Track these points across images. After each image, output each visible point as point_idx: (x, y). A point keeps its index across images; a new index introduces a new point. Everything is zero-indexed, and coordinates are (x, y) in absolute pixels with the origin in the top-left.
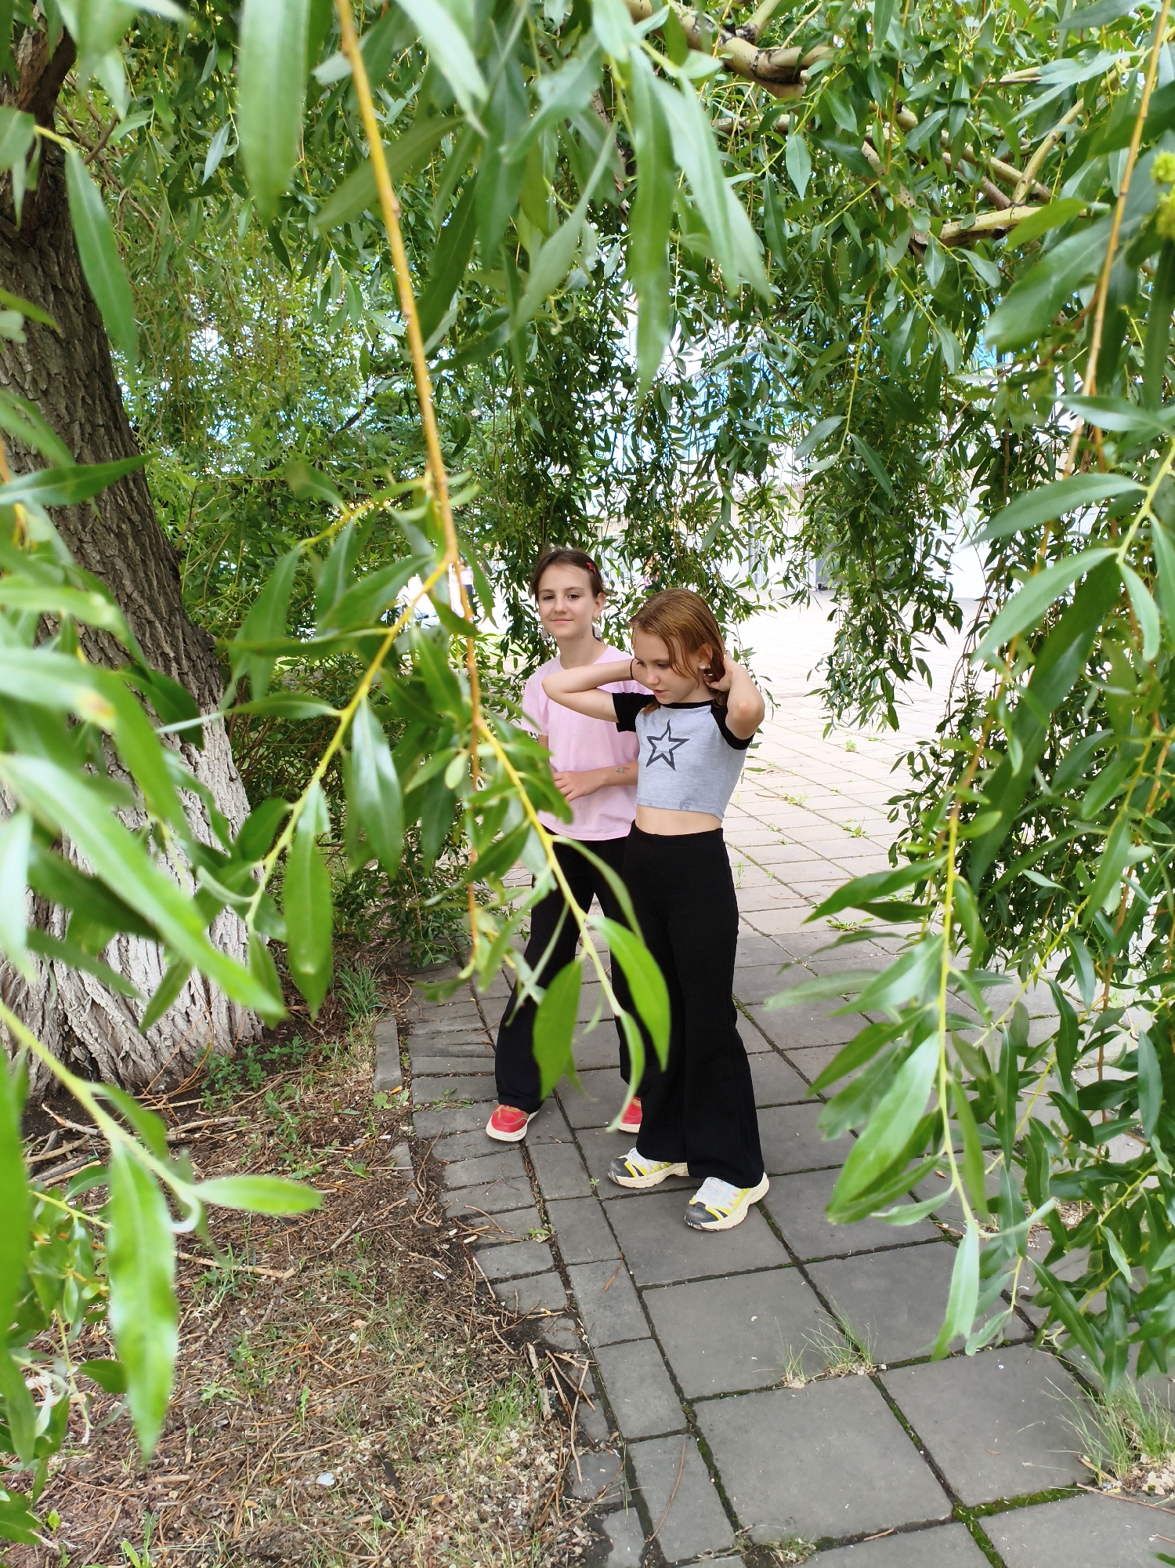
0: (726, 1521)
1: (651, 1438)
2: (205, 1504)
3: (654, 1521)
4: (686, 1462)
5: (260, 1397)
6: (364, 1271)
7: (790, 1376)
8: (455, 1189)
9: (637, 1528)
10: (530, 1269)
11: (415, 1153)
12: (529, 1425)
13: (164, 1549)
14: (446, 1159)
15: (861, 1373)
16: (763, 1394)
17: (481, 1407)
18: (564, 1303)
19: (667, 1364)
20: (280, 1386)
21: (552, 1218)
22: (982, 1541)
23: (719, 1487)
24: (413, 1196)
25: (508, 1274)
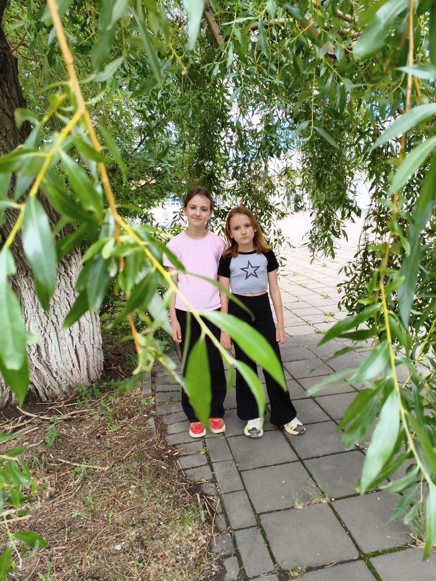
0: (271, 561)
1: (243, 529)
2: (71, 558)
3: (243, 561)
4: (256, 538)
5: (94, 515)
6: (135, 466)
7: (297, 504)
8: (171, 435)
9: (237, 564)
10: (199, 465)
11: (157, 421)
12: (196, 525)
13: (55, 575)
14: (168, 423)
15: (324, 502)
16: (286, 511)
17: (178, 518)
18: (211, 477)
19: (250, 500)
20: (102, 511)
21: (207, 445)
22: (370, 567)
23: (269, 548)
24: (156, 437)
25: (190, 466)
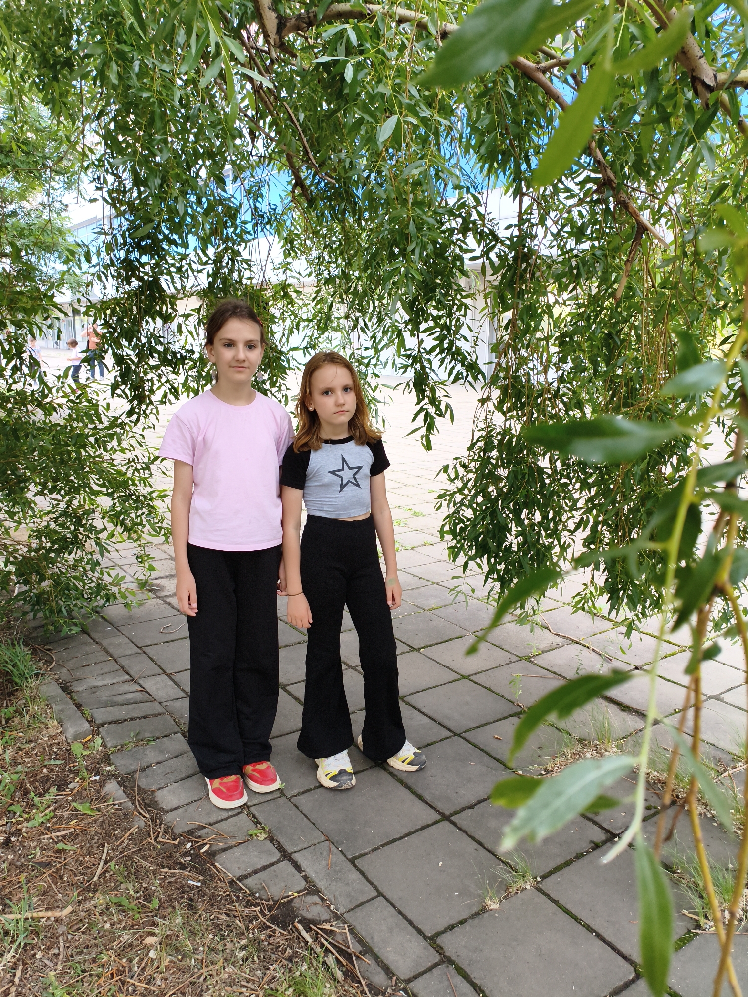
1: (422, 973)
4: (455, 986)
6: (131, 893)
7: (488, 901)
8: (171, 810)
10: (265, 863)
12: (329, 990)
14: (153, 788)
15: (528, 887)
17: (285, 985)
18: (303, 884)
21: (261, 819)
25: (249, 870)
